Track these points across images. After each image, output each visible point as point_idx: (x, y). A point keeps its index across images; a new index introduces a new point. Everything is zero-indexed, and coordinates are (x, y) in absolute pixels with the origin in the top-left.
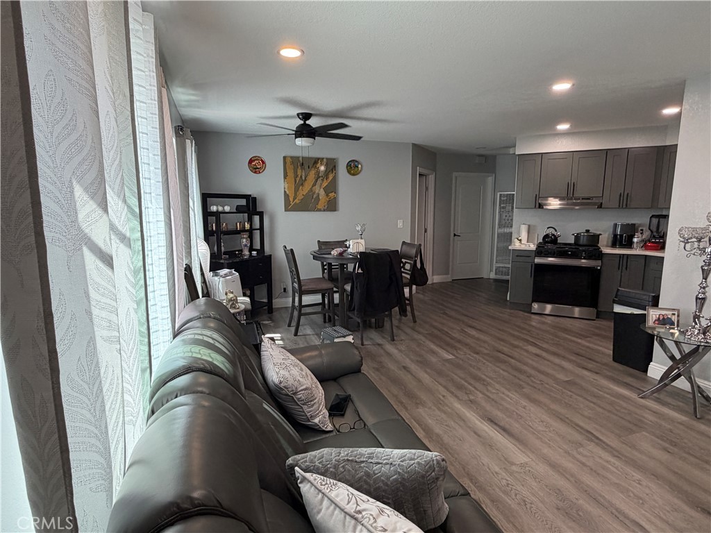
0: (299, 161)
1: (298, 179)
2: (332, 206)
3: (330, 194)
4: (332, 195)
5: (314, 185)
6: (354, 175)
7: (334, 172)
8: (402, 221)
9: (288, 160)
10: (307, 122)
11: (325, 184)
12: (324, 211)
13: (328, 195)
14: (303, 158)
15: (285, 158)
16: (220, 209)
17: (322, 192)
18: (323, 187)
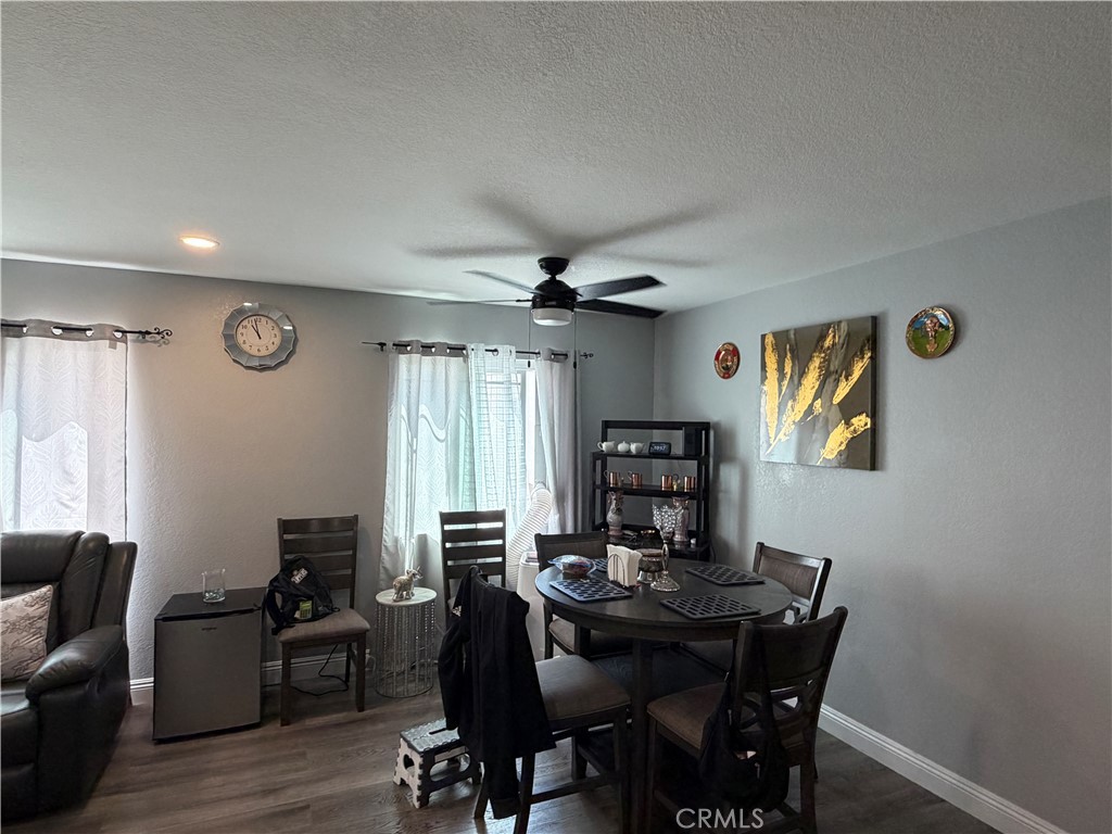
0: (788, 340)
1: (785, 383)
2: (862, 453)
3: (854, 420)
4: (861, 422)
5: (818, 395)
7: (869, 355)
9: (770, 340)
11: (843, 390)
12: (840, 465)
13: (848, 424)
14: (797, 331)
15: (763, 337)
16: (622, 447)
17: (835, 414)
18: (837, 400)
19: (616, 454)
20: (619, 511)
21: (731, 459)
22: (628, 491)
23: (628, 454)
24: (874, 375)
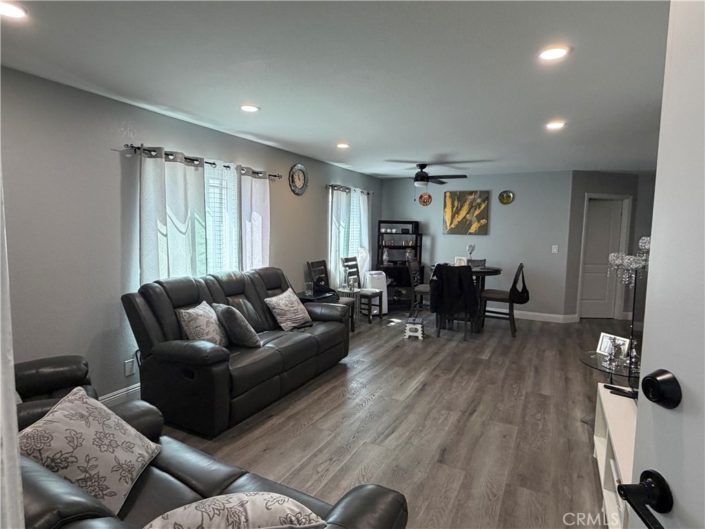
0: (456, 195)
1: (455, 209)
2: (484, 230)
3: (481, 221)
4: (483, 221)
5: (468, 213)
6: (505, 204)
7: (486, 202)
8: (557, 246)
9: (448, 194)
10: (423, 170)
11: (477, 212)
12: (475, 234)
13: (479, 222)
14: (460, 192)
15: (445, 193)
16: (389, 231)
17: (474, 219)
18: (475, 215)
19: (386, 233)
20: (389, 255)
21: (427, 234)
22: (391, 248)
23: (391, 233)
24: (487, 209)
